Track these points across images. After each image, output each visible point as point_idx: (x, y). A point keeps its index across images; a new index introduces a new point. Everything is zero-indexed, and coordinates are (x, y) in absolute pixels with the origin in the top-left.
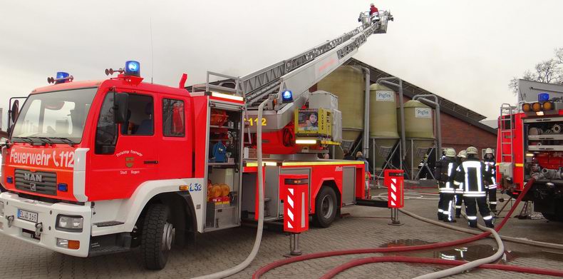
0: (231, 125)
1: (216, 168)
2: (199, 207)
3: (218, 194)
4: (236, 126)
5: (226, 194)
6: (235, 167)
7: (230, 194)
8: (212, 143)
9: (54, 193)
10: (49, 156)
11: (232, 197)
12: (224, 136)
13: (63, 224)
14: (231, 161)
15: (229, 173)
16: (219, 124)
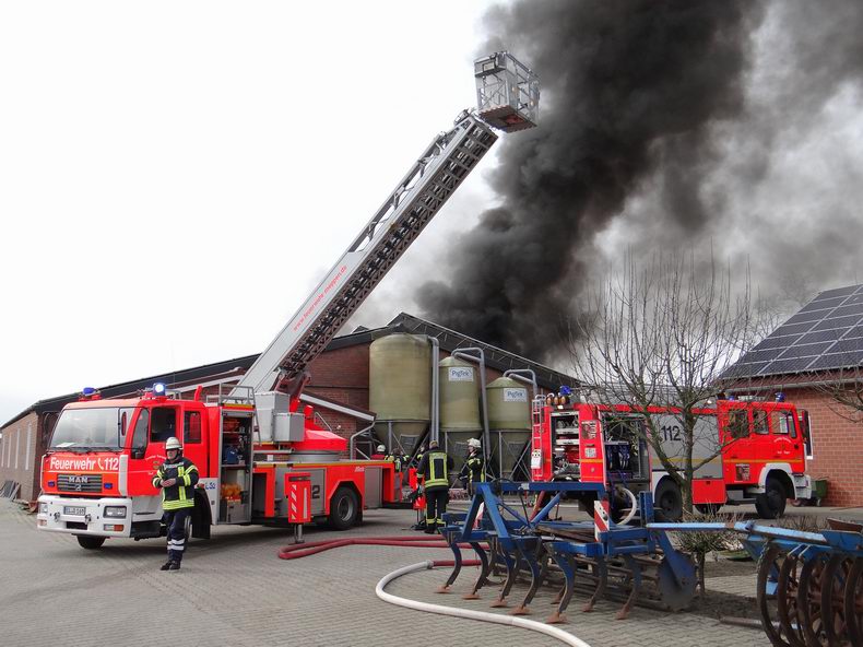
0: (242, 430)
1: (229, 469)
2: (213, 503)
3: (230, 493)
4: (246, 430)
5: (238, 492)
6: (246, 469)
7: (241, 493)
8: (224, 447)
9: (100, 491)
10: (94, 462)
11: (243, 496)
12: (235, 440)
13: (109, 513)
14: (242, 463)
15: (240, 474)
16: (230, 430)
